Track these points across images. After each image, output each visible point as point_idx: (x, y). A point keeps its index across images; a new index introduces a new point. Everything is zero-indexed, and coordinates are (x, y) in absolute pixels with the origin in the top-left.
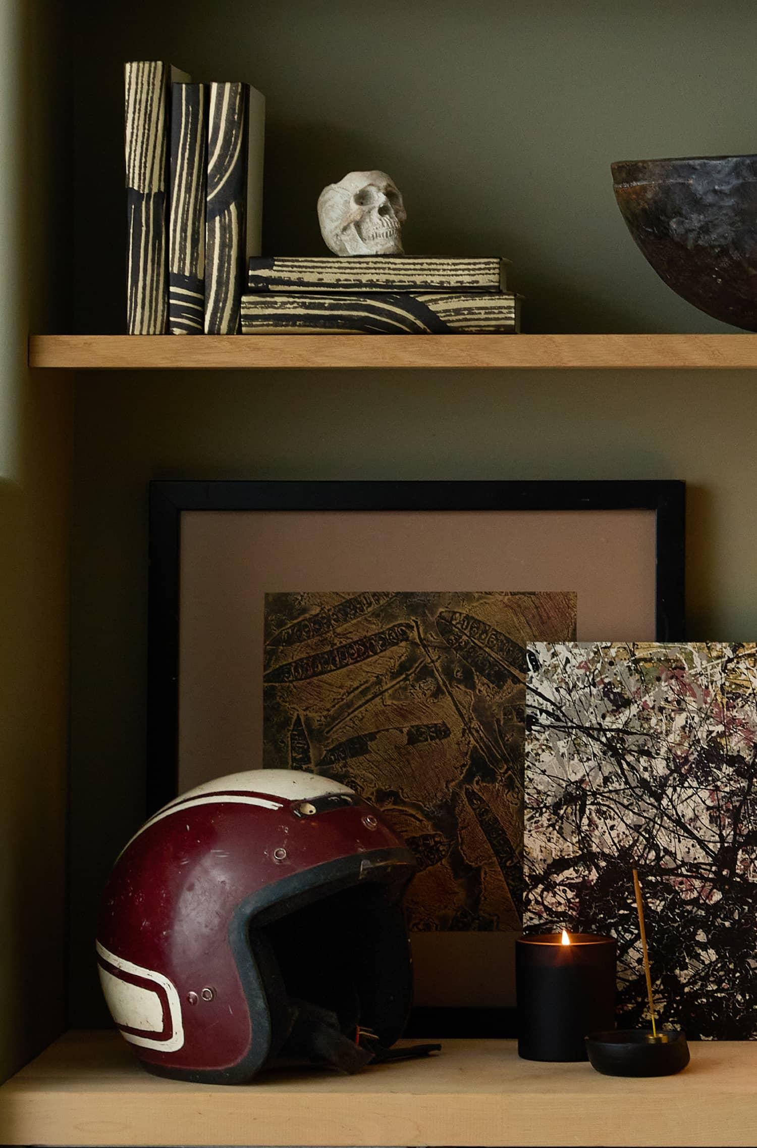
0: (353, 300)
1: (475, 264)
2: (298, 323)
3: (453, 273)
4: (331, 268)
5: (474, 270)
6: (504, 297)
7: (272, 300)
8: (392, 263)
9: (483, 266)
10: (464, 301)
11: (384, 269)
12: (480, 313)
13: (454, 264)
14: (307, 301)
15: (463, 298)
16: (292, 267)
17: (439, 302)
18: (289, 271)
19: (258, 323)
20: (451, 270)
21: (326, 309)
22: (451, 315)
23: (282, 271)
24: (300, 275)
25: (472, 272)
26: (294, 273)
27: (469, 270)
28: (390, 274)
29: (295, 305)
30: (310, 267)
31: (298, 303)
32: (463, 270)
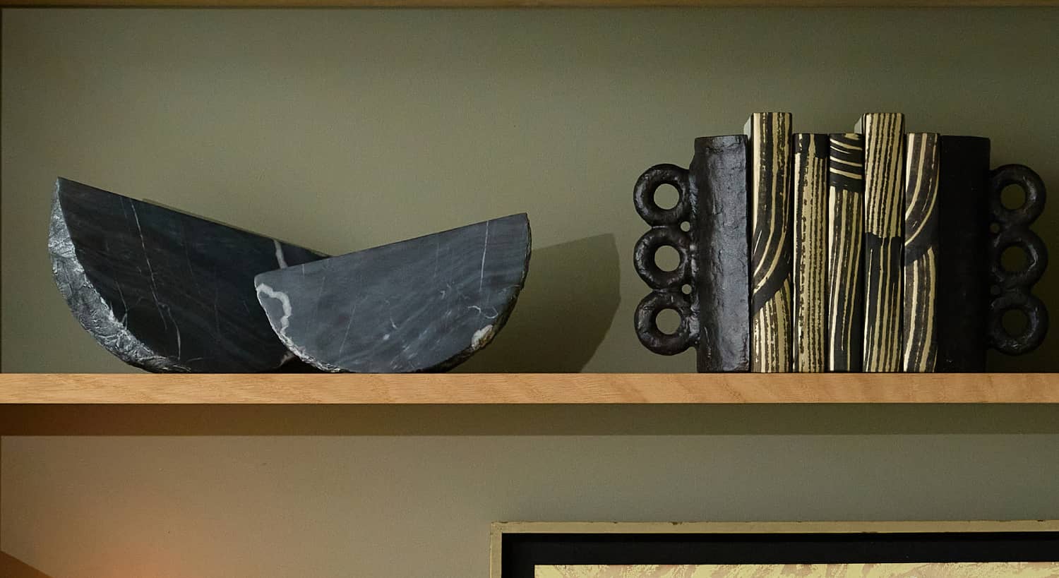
0: (785, 219)
1: (819, 349)
2: (764, 167)
3: (811, 328)
4: (817, 212)
5: (814, 348)
6: (788, 363)
7: (786, 142)
8: (820, 271)
9: (817, 357)
10: (784, 324)
11: (815, 263)
12: (772, 340)
13: (819, 330)
14: (785, 176)
15: (786, 323)
16: (818, 176)
17: (783, 301)
18: (813, 173)
19: (764, 128)
20: (814, 326)
21: (777, 193)
22: (770, 312)
23: (814, 166)
24: (809, 184)
25: (811, 346)
26: (811, 178)
27: (814, 343)
28: (810, 268)
29: (781, 164)
30: (817, 193)
31: (783, 166)
32: (814, 339)
